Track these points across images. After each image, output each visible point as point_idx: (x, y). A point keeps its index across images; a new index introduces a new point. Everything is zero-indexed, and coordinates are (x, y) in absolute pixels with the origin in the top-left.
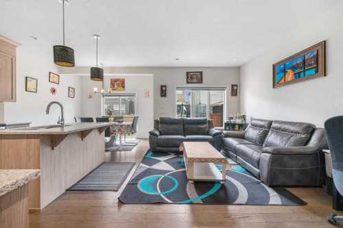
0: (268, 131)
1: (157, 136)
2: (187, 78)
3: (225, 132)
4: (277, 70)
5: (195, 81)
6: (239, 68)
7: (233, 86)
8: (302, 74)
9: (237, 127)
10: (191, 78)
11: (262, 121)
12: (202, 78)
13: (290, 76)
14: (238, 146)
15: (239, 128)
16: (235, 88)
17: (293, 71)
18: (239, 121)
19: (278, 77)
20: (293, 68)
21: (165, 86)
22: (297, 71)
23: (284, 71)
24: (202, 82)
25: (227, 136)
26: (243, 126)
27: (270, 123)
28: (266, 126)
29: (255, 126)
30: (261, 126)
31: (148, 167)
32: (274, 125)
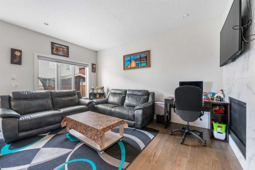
0: (125, 96)
1: (17, 117)
2: (52, 49)
3: (94, 100)
4: (126, 59)
5: (61, 53)
6: (96, 52)
7: (93, 65)
8: (140, 65)
9: (98, 96)
10: (57, 50)
11: (119, 90)
12: (68, 52)
13: (133, 64)
14: (113, 110)
15: (100, 96)
16: (94, 66)
17: (135, 62)
18: (99, 91)
19: (127, 64)
20: (136, 60)
21: (20, 51)
22: (138, 62)
23: (130, 61)
24: (68, 57)
25: (97, 103)
26: (102, 95)
27: (126, 91)
28: (124, 93)
29: (114, 94)
30: (119, 94)
31: (27, 166)
32: (128, 92)
